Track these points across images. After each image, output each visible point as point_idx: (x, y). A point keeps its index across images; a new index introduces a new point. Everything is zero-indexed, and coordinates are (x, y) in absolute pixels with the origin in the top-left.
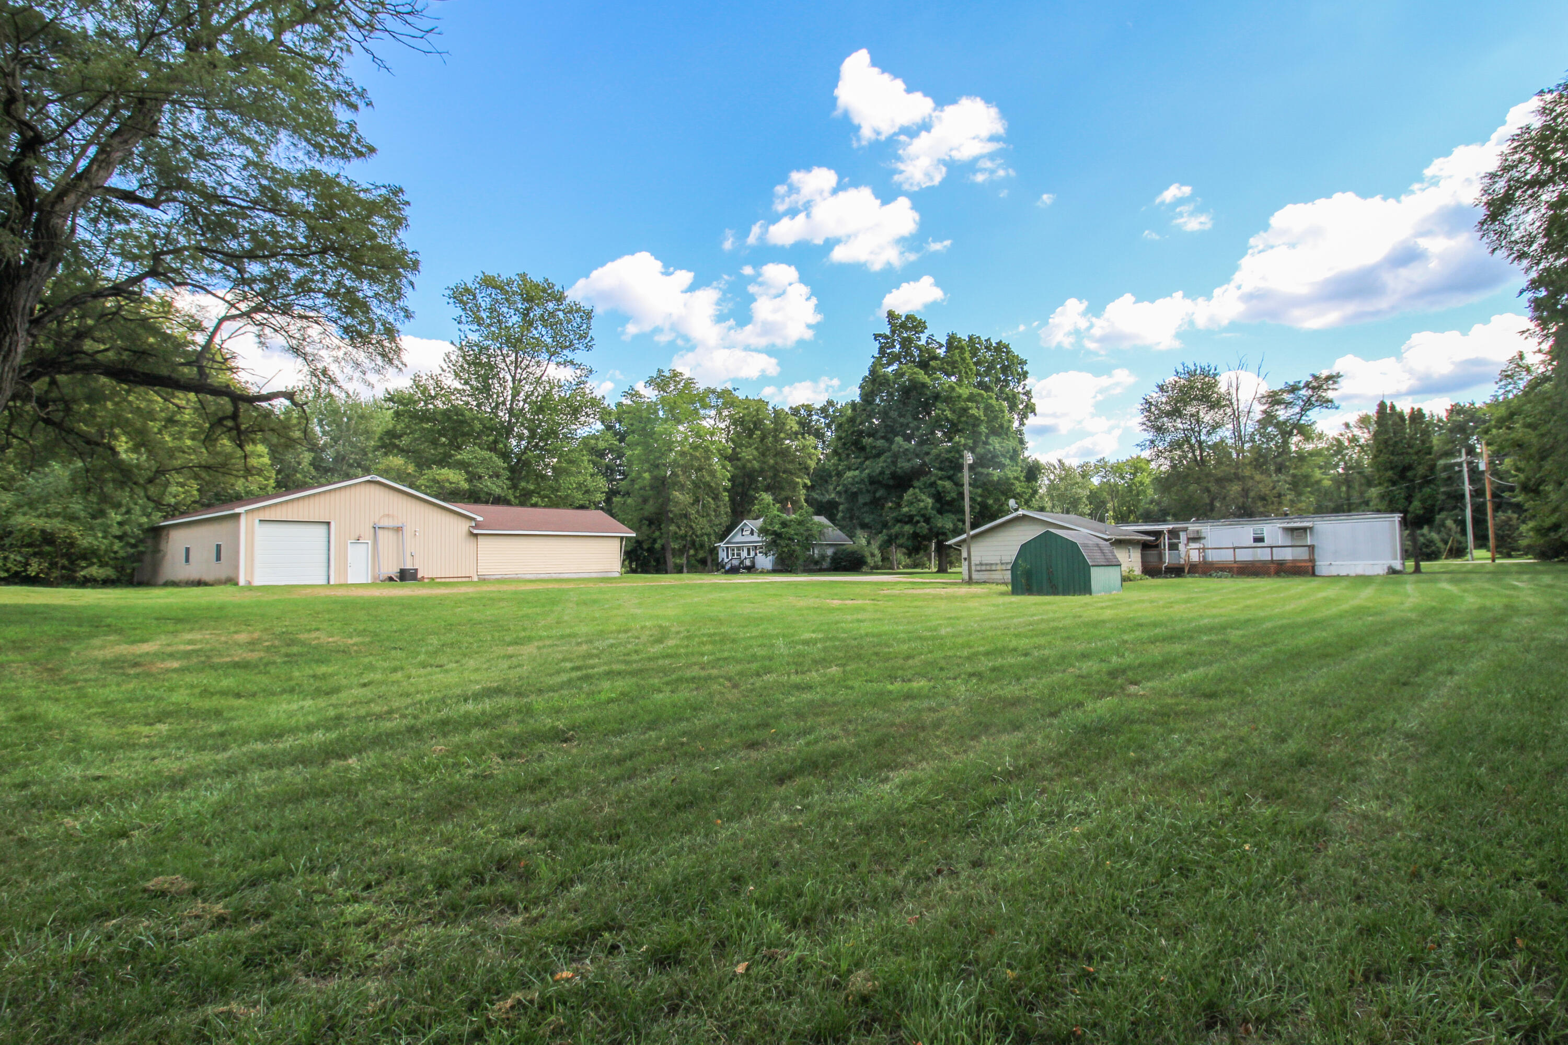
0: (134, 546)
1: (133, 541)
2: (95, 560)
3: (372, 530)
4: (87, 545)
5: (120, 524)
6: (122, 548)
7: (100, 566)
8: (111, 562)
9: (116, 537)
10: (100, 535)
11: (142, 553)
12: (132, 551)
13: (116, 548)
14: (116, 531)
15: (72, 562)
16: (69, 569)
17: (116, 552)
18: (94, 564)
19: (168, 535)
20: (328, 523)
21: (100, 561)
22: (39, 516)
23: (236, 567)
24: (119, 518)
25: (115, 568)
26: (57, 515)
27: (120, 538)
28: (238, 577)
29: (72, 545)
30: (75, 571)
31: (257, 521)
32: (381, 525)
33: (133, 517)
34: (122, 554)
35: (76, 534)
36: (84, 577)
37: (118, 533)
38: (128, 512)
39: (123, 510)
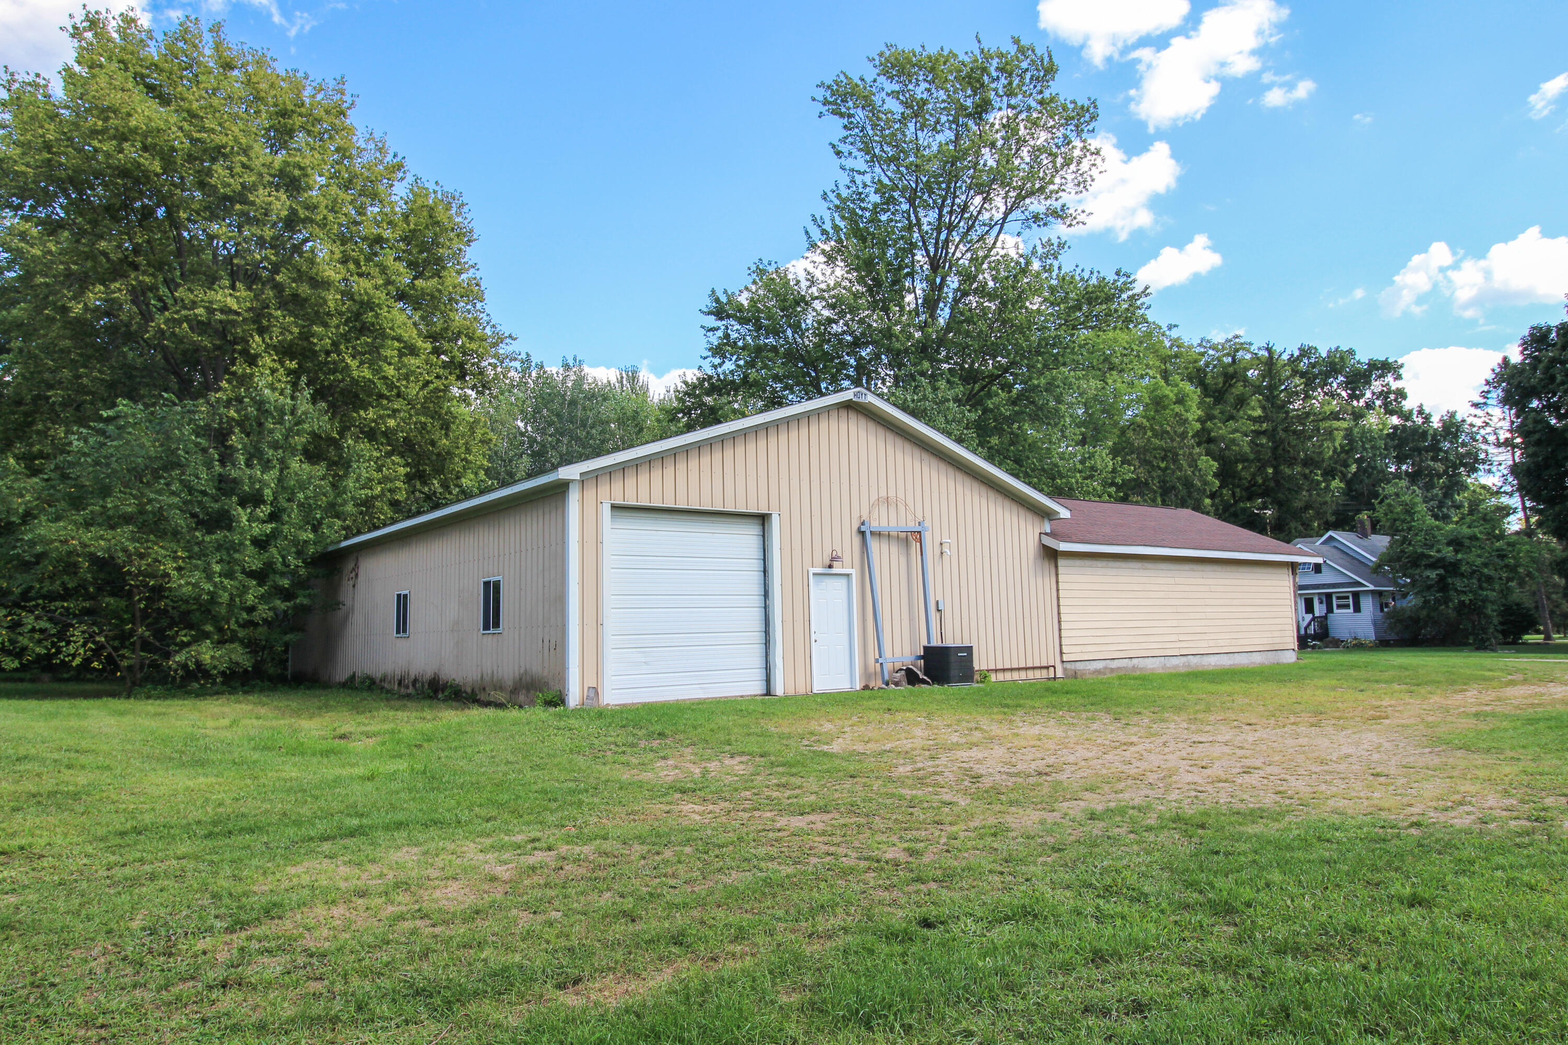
0: (287, 595)
1: (285, 583)
2: (209, 628)
3: (857, 540)
4: (187, 590)
5: (261, 544)
6: (262, 598)
7: (221, 642)
8: (241, 633)
9: (251, 574)
10: (217, 568)
11: (304, 610)
12: (281, 605)
13: (250, 599)
14: (251, 559)
15: (159, 634)
16: (154, 650)
17: (251, 609)
18: (207, 635)
19: (356, 568)
20: (763, 519)
21: (220, 630)
22: (88, 524)
23: (559, 647)
24: (257, 529)
25: (252, 646)
26: (127, 519)
27: (260, 576)
28: (561, 675)
29: (158, 592)
30: (167, 656)
31: (607, 509)
32: (875, 525)
33: (285, 529)
34: (264, 612)
35: (169, 566)
36: (185, 666)
37: (256, 565)
38: (274, 517)
39: (266, 510)
